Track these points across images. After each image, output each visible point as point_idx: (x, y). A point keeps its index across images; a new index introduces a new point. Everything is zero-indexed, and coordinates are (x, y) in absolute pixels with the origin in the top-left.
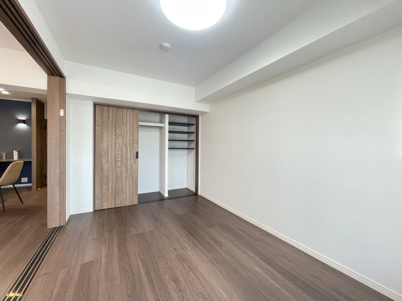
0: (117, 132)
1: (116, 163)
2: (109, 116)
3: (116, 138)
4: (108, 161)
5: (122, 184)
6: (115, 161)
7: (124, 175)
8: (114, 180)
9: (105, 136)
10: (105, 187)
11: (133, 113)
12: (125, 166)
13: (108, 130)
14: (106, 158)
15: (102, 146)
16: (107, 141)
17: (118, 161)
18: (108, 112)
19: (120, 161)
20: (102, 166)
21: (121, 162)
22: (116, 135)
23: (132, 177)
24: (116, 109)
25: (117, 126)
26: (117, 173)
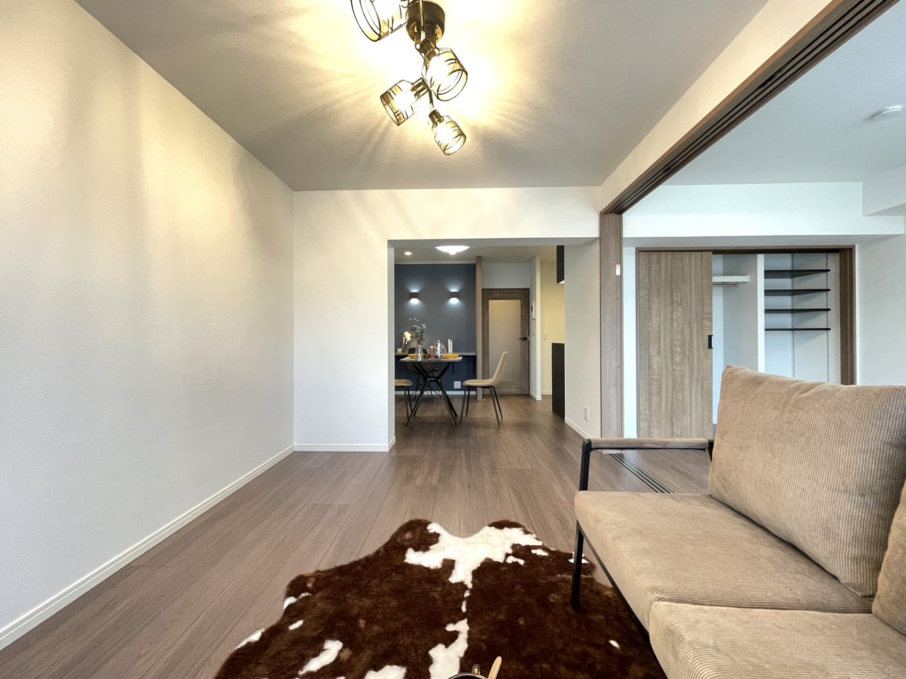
0: (675, 298)
1: (672, 357)
2: (660, 269)
3: (672, 310)
4: (659, 353)
5: (684, 398)
6: (672, 352)
7: (687, 381)
8: (670, 389)
9: (654, 306)
10: (655, 398)
11: (701, 259)
12: (689, 361)
13: (659, 296)
14: (657, 346)
15: (650, 325)
16: (658, 316)
17: (676, 352)
18: (659, 262)
19: (680, 352)
20: (650, 360)
21: (682, 355)
22: (672, 304)
23: (702, 386)
24: (672, 255)
25: (673, 287)
26: (674, 374)
